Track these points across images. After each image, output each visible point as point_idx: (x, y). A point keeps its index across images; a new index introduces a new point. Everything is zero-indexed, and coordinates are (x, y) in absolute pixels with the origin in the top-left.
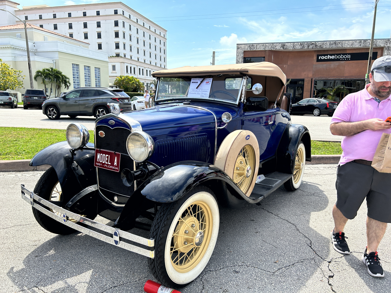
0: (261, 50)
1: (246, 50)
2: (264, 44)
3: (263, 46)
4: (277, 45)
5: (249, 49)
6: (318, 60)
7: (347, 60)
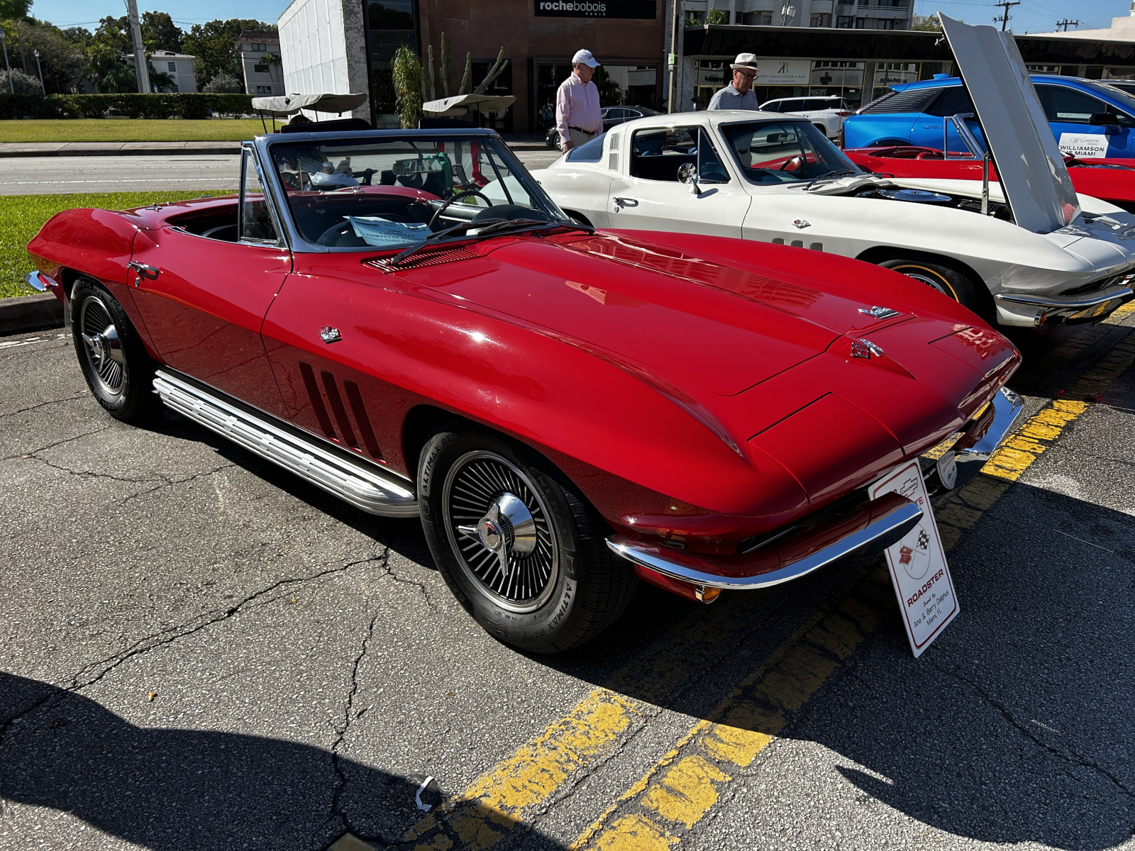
6: (540, 13)
7: (599, 15)
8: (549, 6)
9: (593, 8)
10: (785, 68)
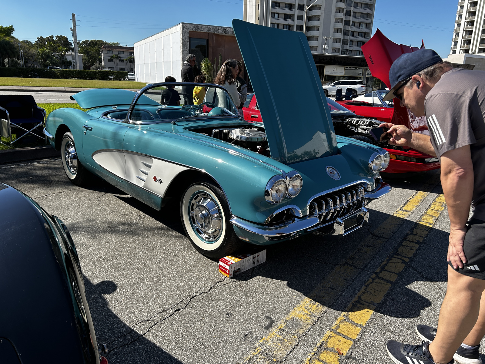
0: (206, 32)
1: (191, 30)
2: (208, 27)
3: (207, 28)
4: (219, 29)
5: (194, 30)
10: (336, 70)
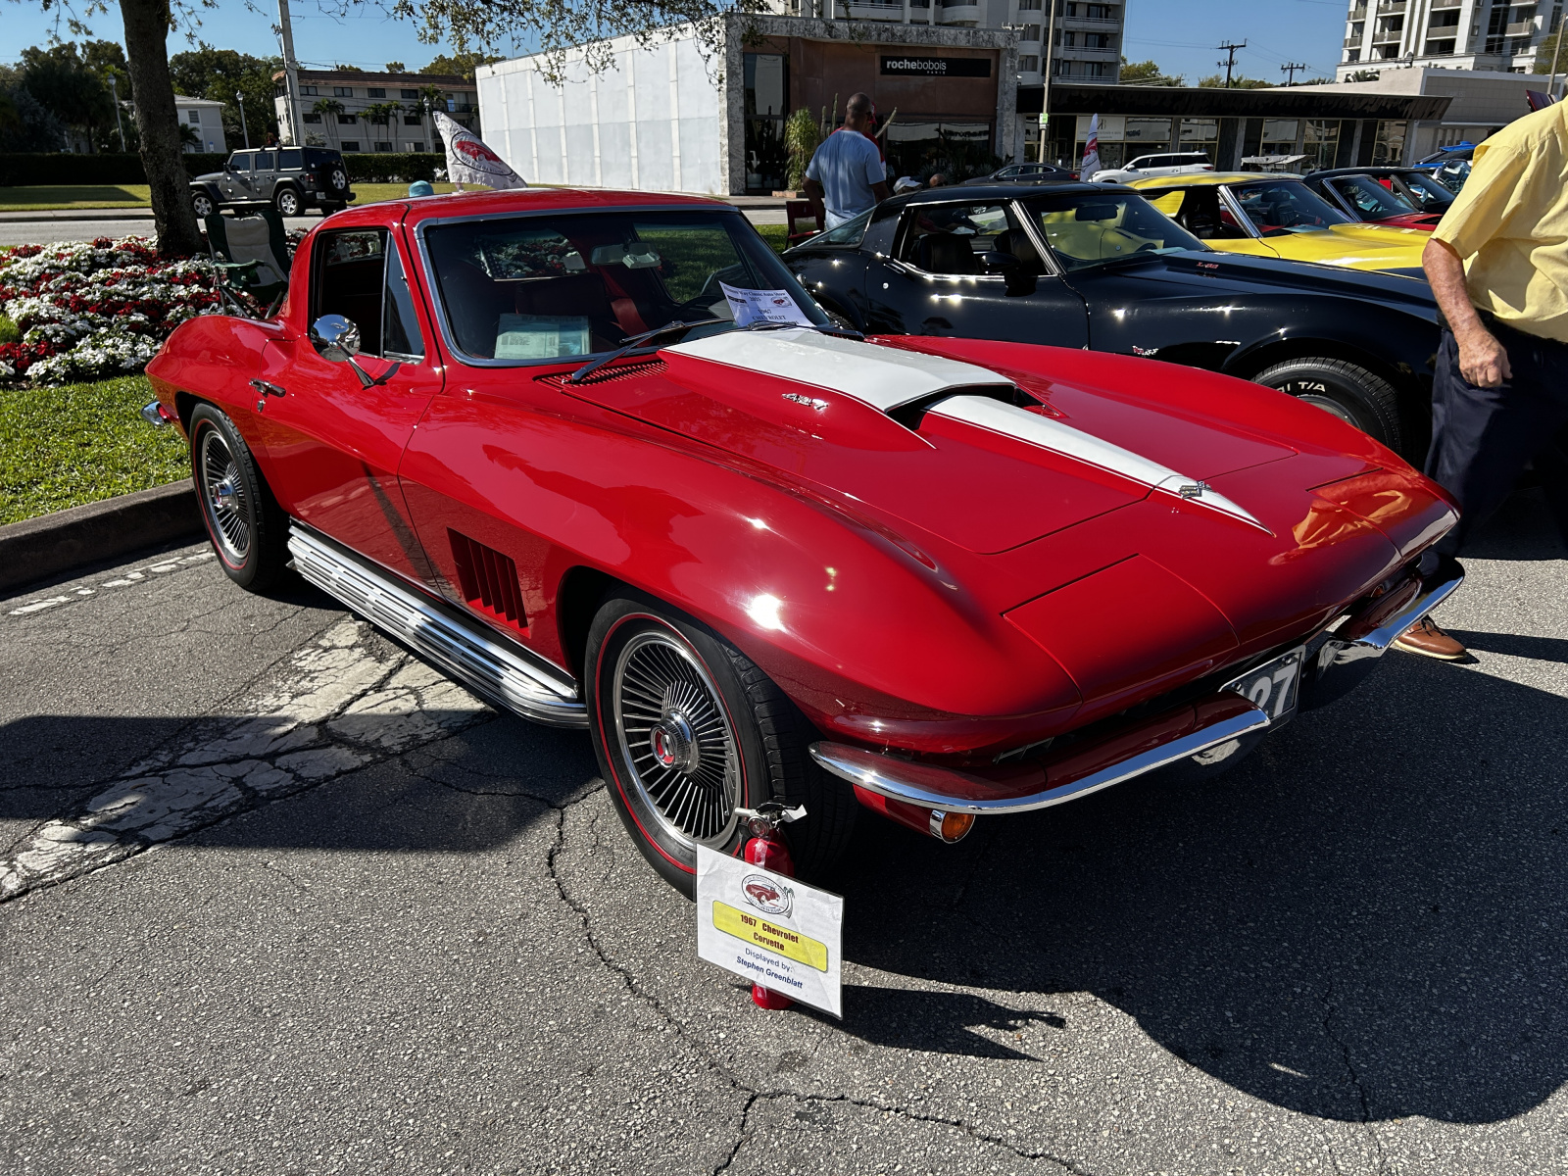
0: (783, 35)
1: (748, 33)
2: (786, 21)
4: (816, 25)
5: (755, 31)
6: (885, 71)
7: (940, 73)
8: (895, 65)
9: (934, 66)
